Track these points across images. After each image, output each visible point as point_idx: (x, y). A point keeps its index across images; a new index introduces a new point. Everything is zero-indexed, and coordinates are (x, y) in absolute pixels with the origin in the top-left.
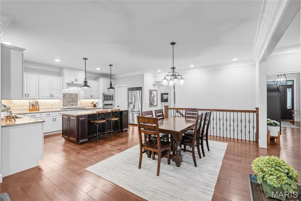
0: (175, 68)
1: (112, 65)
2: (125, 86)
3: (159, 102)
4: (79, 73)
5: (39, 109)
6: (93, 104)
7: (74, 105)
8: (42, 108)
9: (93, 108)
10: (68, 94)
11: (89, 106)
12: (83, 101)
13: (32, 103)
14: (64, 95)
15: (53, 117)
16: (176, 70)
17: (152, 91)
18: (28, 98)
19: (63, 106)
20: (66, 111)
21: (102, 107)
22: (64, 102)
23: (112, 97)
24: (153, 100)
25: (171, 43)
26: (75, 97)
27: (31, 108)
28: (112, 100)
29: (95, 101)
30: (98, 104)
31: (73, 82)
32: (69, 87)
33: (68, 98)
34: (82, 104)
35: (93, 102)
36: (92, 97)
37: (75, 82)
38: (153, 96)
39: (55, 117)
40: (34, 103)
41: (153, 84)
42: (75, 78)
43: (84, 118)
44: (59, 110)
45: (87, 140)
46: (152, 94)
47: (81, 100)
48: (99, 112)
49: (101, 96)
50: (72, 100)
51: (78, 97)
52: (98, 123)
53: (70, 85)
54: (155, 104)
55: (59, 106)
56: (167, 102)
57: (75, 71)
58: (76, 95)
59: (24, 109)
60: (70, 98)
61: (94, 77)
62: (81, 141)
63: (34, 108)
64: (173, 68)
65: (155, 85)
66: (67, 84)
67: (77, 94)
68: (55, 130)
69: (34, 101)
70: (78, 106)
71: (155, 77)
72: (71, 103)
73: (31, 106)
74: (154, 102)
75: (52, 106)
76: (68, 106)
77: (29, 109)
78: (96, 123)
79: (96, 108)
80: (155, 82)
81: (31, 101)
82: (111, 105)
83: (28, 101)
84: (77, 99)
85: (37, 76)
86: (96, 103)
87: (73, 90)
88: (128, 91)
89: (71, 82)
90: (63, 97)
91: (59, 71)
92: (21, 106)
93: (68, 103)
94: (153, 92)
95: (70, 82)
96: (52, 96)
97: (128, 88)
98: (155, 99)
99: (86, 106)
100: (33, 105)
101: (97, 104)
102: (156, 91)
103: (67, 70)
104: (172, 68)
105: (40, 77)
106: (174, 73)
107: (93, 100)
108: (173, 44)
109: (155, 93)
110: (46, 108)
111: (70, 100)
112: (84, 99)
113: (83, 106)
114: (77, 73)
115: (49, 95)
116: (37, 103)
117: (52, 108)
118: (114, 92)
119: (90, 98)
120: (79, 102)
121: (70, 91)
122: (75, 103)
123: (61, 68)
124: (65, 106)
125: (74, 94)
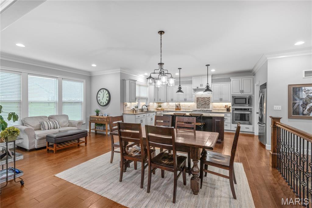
0: (163, 64)
6: (226, 108)
7: (206, 108)
8: (182, 108)
9: (226, 112)
10: (201, 98)
11: (222, 110)
12: (215, 104)
16: (164, 67)
22: (197, 105)
23: (249, 100)
24: (305, 105)
25: (159, 32)
26: (207, 100)
28: (251, 104)
31: (198, 88)
32: (196, 92)
33: (201, 102)
34: (214, 107)
36: (221, 100)
37: (200, 87)
38: (303, 97)
46: (303, 93)
47: (213, 103)
50: (204, 103)
51: (210, 100)
53: (196, 90)
55: (194, 108)
64: (161, 64)
66: (194, 89)
67: (209, 97)
69: (178, 103)
70: (210, 109)
72: (204, 106)
76: (201, 108)
77: (175, 108)
81: (176, 103)
82: (247, 110)
83: (174, 103)
84: (209, 102)
93: (201, 106)
94: (307, 88)
95: (195, 88)
99: (219, 110)
103: (195, 78)
104: (159, 64)
106: (162, 70)
107: (225, 104)
108: (161, 32)
113: (216, 110)
116: (180, 105)
117: (189, 109)
119: (219, 101)
120: (211, 106)
122: (207, 106)
124: (199, 108)
125: (207, 98)
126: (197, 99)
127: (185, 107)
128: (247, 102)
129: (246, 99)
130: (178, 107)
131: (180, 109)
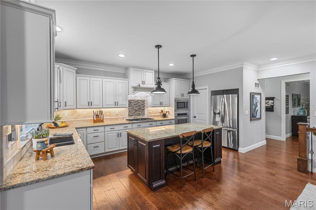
1: (195, 55)
2: (206, 89)
3: (263, 112)
4: (146, 73)
5: (103, 119)
6: (162, 113)
7: (140, 115)
8: (106, 119)
10: (134, 100)
11: (158, 116)
12: (151, 109)
13: (96, 113)
14: (130, 102)
15: (118, 132)
17: (253, 94)
18: (91, 107)
19: (129, 116)
20: (132, 123)
21: (174, 118)
22: (129, 111)
23: (187, 104)
24: (255, 109)
26: (142, 104)
27: (95, 119)
28: (187, 108)
29: (166, 109)
30: (169, 113)
31: (139, 85)
32: (136, 92)
33: (134, 106)
34: (150, 113)
35: (162, 111)
36: (161, 104)
37: (142, 86)
38: (255, 103)
39: (120, 131)
40: (98, 112)
41: (256, 84)
42: (142, 80)
43: (159, 145)
44: (125, 122)
45: (163, 182)
46: (255, 100)
47: (149, 108)
48: (185, 136)
49: (173, 103)
50: (138, 108)
51: (145, 104)
52: (182, 154)
53: (137, 89)
54: (258, 116)
55: (125, 116)
56: (273, 111)
57: (142, 70)
58: (143, 101)
59: (88, 120)
60: (136, 106)
61: (163, 78)
62: (155, 185)
63: (99, 119)
65: (258, 84)
66: (133, 88)
68: (120, 149)
69: (98, 110)
70: (145, 117)
71: (258, 72)
72: (137, 113)
73: (95, 117)
74: (257, 112)
75: (117, 116)
76: (134, 116)
77: (93, 120)
78: (179, 155)
79: (167, 119)
80: (258, 80)
81: (95, 110)
82: (185, 114)
83: (92, 110)
84: (144, 106)
85: (101, 80)
86: (167, 112)
87: (140, 96)
88: (212, 95)
89: (137, 85)
90: (129, 104)
91: (124, 72)
92: (85, 117)
93: (134, 112)
94: (256, 96)
96: (116, 104)
97: (211, 91)
98: (258, 108)
99: (154, 116)
100: (97, 115)
101: (167, 114)
102: (260, 94)
103: (133, 70)
105: (104, 80)
107: (162, 108)
109: (258, 97)
110: (111, 119)
111: (136, 109)
112: (153, 107)
113: (151, 116)
114: (144, 72)
115: (113, 103)
116: (101, 113)
117: (117, 119)
118: (188, 97)
119: (160, 106)
120: (146, 112)
121: (136, 96)
122: (142, 112)
123: (127, 68)
124: (131, 116)
125: (141, 100)
126: (129, 101)
127: (110, 116)
128: (186, 107)
129: (185, 102)
130: (99, 117)
131: (102, 121)
